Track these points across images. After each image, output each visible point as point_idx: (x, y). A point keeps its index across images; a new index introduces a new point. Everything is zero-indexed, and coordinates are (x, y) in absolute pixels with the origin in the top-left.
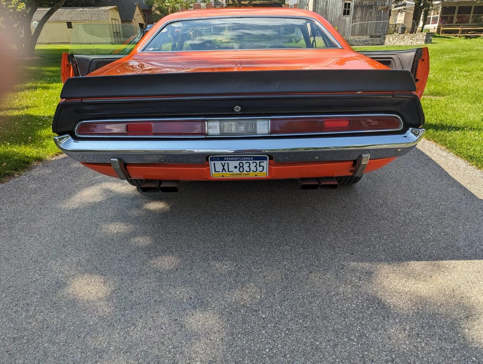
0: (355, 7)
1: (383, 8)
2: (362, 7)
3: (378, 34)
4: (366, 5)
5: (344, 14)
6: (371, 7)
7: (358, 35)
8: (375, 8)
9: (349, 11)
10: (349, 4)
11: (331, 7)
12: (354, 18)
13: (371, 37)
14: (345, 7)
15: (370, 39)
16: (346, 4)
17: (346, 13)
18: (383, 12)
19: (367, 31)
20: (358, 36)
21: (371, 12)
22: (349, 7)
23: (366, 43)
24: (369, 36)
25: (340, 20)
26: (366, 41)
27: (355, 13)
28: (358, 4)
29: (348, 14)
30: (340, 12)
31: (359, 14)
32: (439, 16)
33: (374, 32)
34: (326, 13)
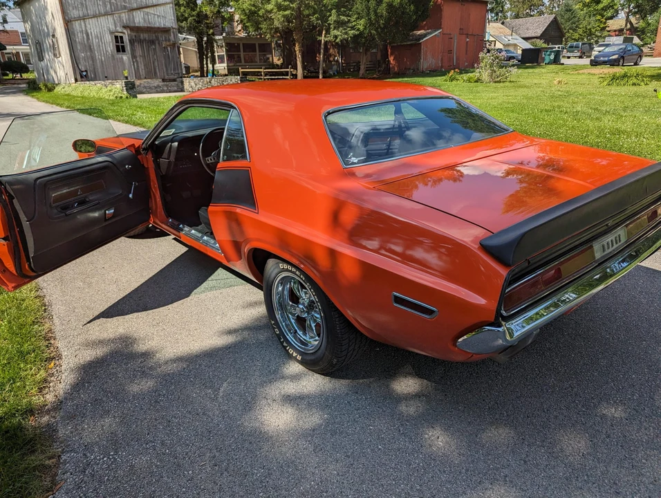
0: (130, 41)
1: (168, 43)
2: (141, 42)
3: (172, 77)
4: (145, 40)
5: (118, 51)
6: (152, 42)
7: (145, 78)
8: (159, 44)
9: (123, 47)
10: (121, 37)
11: (95, 41)
12: (134, 56)
13: (164, 80)
14: (117, 42)
15: (163, 83)
16: (116, 37)
17: (120, 49)
18: (169, 49)
19: (155, 73)
20: (145, 80)
21: (155, 49)
22: (122, 42)
23: (158, 90)
24: (161, 80)
25: (114, 59)
26: (158, 86)
27: (133, 50)
28: (134, 37)
29: (124, 51)
30: (112, 48)
31: (139, 52)
32: (224, 53)
33: (165, 74)
34: (90, 49)
